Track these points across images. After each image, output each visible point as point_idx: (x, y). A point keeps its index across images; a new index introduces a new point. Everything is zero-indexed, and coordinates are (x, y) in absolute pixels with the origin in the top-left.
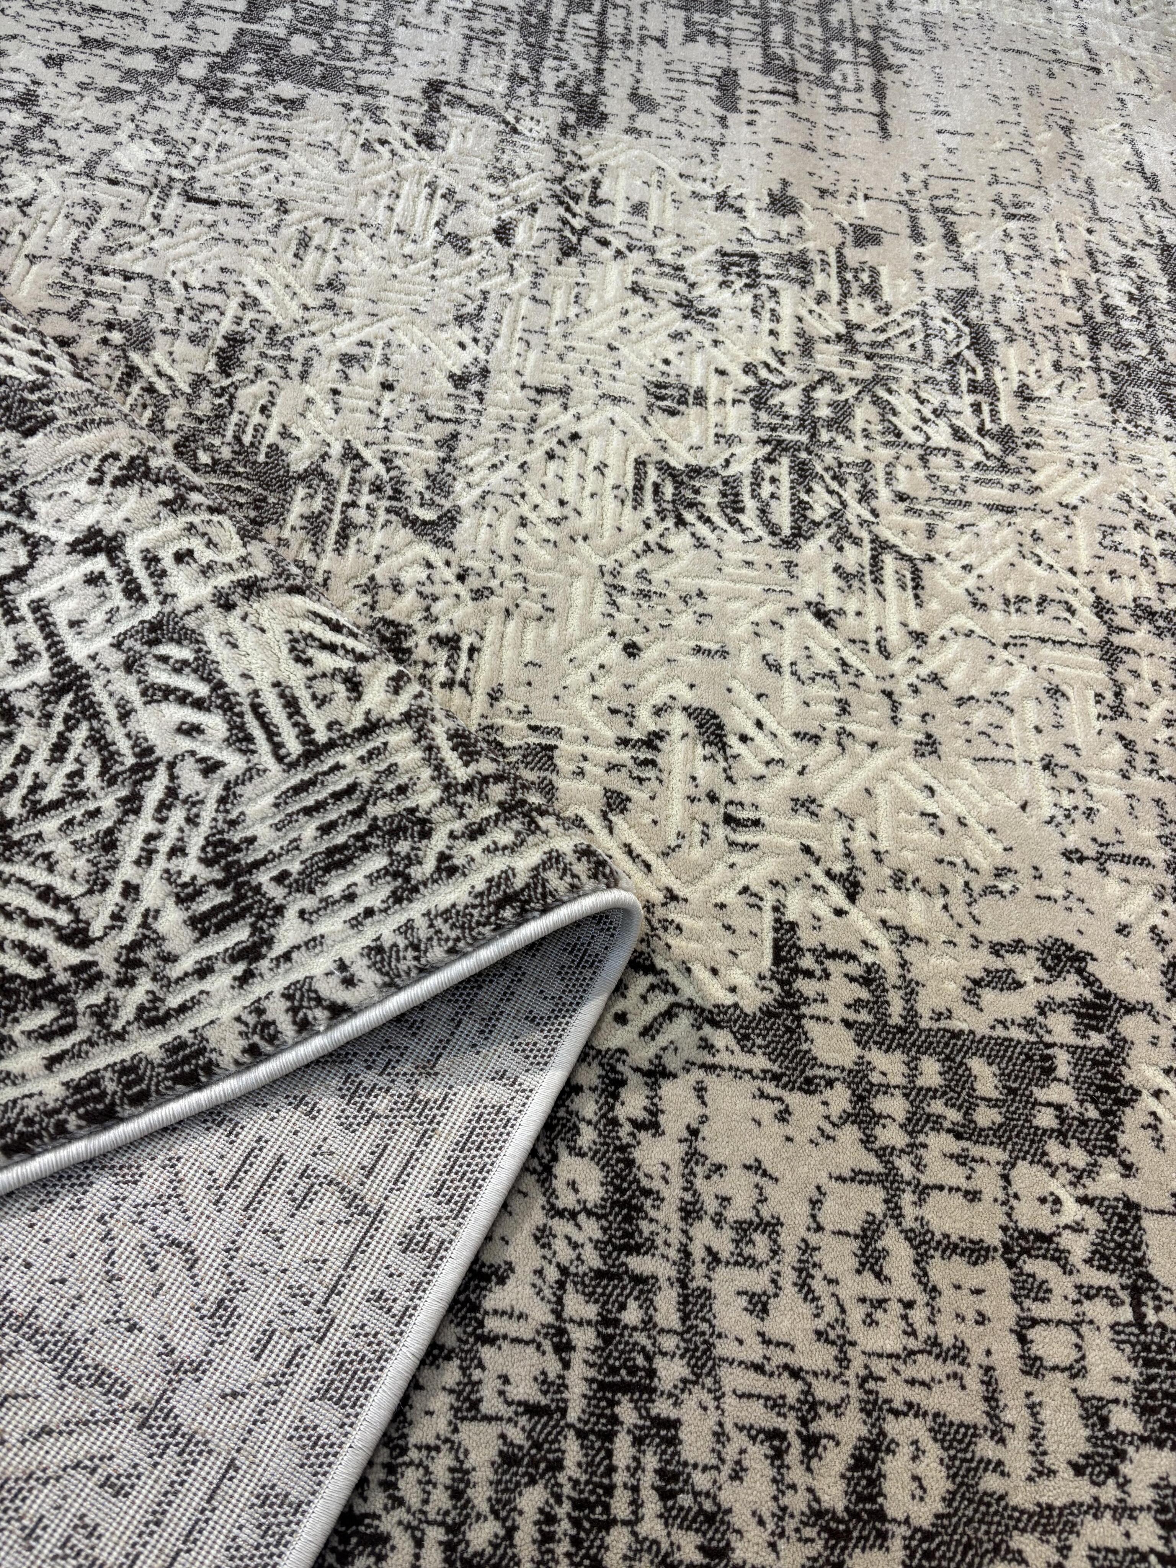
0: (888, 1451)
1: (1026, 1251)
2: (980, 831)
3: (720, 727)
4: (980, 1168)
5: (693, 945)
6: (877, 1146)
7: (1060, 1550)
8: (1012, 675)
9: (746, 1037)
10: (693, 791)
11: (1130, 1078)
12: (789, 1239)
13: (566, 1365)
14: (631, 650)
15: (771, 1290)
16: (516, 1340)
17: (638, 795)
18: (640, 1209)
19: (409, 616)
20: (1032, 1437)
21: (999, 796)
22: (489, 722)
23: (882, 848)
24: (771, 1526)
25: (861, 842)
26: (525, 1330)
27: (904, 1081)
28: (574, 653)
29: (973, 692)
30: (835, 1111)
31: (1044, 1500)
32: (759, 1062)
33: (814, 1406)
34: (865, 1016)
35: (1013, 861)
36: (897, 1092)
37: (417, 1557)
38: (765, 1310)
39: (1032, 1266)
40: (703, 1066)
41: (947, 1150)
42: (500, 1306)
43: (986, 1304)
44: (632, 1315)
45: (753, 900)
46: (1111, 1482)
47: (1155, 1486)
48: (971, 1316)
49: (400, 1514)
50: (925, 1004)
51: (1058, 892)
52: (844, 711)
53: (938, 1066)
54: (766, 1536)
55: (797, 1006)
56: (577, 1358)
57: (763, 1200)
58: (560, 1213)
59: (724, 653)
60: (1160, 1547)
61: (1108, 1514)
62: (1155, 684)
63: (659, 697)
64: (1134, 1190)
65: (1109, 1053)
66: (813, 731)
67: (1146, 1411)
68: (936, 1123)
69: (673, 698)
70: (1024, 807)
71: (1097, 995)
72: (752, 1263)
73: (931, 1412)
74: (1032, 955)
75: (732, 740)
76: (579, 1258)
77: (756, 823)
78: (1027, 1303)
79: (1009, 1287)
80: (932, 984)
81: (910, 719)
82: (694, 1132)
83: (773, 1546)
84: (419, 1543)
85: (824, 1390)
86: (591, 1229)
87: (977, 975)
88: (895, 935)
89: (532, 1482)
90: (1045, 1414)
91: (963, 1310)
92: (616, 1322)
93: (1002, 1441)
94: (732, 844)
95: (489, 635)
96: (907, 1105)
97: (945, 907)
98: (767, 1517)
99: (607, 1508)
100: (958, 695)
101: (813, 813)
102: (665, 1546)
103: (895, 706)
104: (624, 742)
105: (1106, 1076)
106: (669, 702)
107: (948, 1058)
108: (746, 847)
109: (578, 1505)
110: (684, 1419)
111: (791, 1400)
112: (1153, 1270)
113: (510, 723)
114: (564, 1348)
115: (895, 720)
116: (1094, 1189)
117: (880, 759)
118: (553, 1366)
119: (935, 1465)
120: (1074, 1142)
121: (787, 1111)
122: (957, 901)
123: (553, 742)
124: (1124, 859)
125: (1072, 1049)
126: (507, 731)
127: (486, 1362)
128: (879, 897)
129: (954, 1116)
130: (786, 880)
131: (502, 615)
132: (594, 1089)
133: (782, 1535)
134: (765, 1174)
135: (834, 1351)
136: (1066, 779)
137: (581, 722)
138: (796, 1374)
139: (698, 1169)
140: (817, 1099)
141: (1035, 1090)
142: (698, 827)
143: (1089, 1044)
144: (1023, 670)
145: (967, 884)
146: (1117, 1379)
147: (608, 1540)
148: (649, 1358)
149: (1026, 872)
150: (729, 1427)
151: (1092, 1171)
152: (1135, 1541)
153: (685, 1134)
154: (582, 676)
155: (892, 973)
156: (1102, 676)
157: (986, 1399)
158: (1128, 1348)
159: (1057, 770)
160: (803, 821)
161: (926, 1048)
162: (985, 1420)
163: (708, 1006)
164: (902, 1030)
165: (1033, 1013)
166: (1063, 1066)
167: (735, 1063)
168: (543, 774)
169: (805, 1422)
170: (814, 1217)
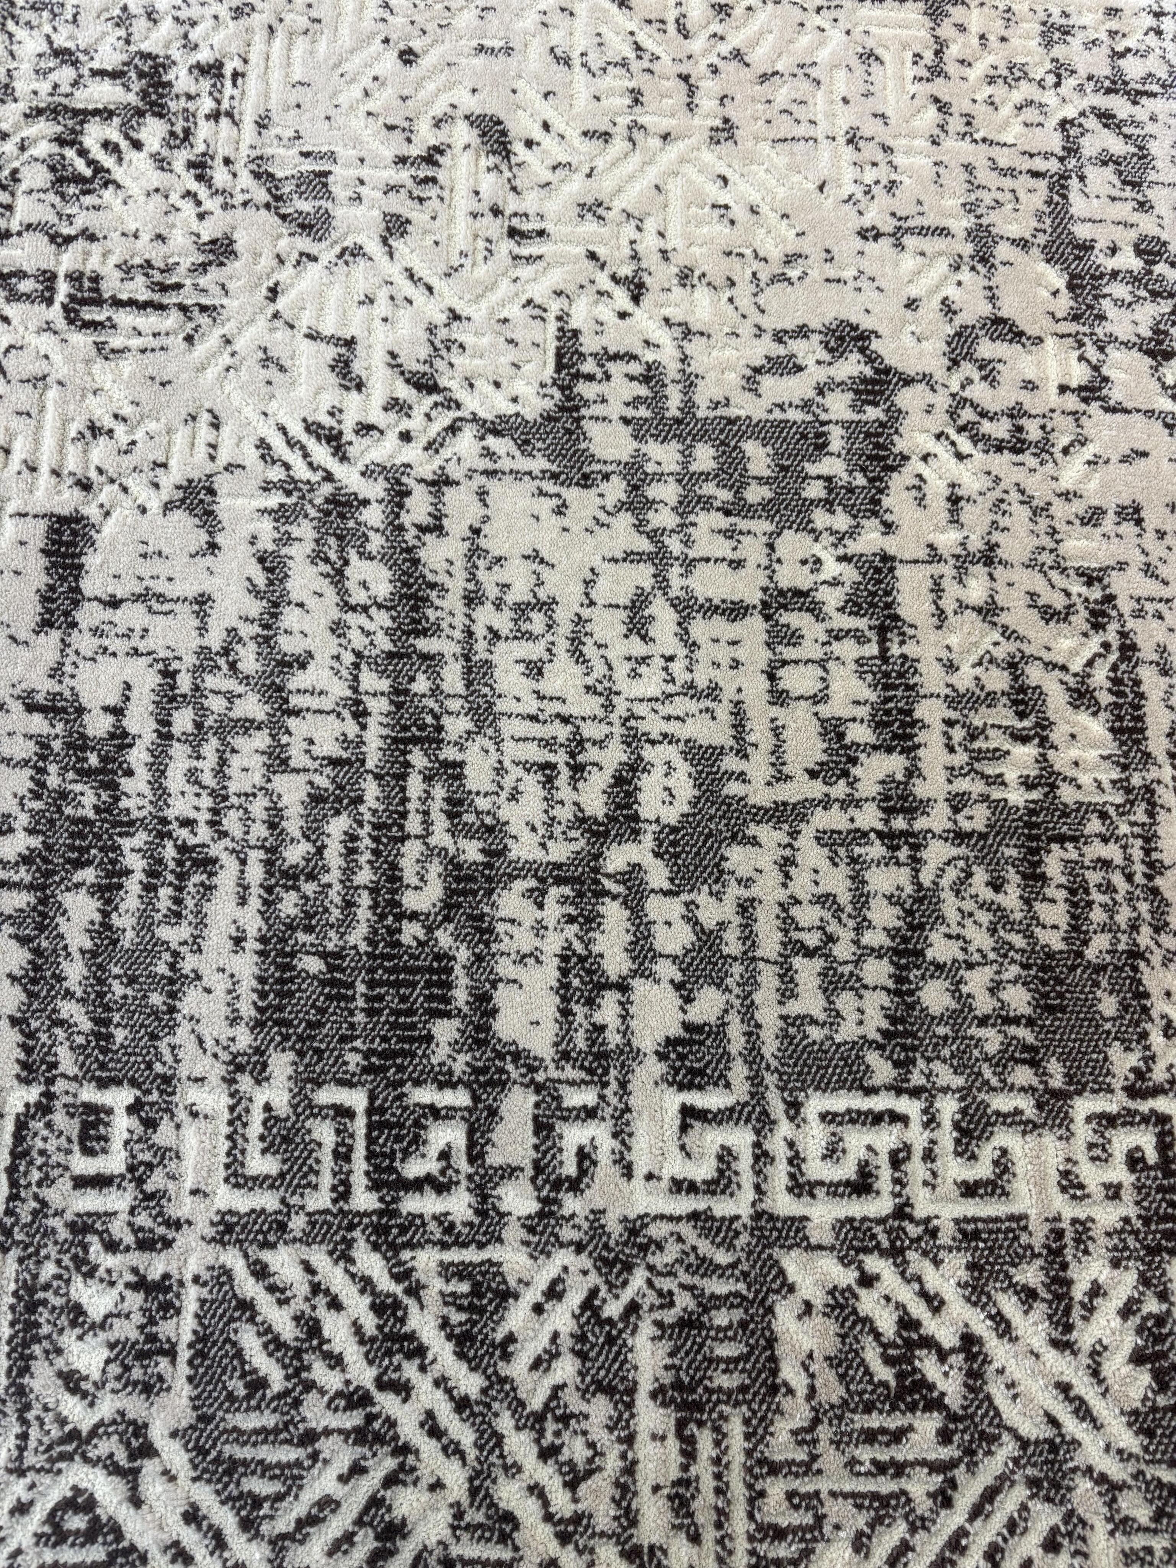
0: (644, 770)
1: (785, 607)
2: (773, 218)
3: (504, 133)
4: (746, 540)
5: (477, 361)
6: (648, 528)
7: (790, 834)
8: (822, 44)
9: (527, 442)
10: (476, 207)
11: (901, 445)
12: (563, 615)
13: (364, 727)
14: (408, 57)
15: (546, 657)
16: (320, 712)
17: (418, 216)
18: (426, 599)
19: (167, 46)
20: (773, 753)
21: (797, 178)
22: (258, 153)
23: (669, 247)
24: (541, 831)
25: (649, 243)
26: (327, 704)
27: (677, 468)
28: (346, 67)
29: (779, 67)
30: (610, 502)
31: (780, 799)
32: (539, 464)
33: (581, 743)
34: (643, 412)
35: (804, 246)
36: (671, 479)
37: (242, 872)
38: (540, 673)
39: (785, 618)
40: (486, 473)
41: (715, 527)
42: (302, 687)
43: (740, 653)
44: (421, 685)
45: (537, 312)
46: (842, 782)
47: (882, 782)
48: (726, 662)
49: (226, 842)
50: (702, 397)
51: (848, 274)
52: (636, 101)
53: (712, 452)
54: (538, 839)
55: (577, 409)
56: (372, 722)
57: (540, 584)
58: (353, 609)
59: (508, 50)
60: (880, 826)
61: (836, 806)
62: (982, 37)
63: (440, 108)
64: (891, 545)
65: (882, 425)
66: (603, 128)
67: (878, 725)
68: (706, 503)
69: (454, 106)
70: (821, 188)
71: (877, 371)
72: (530, 636)
73: (683, 738)
74: (816, 338)
75: (518, 147)
76: (371, 643)
77: (541, 233)
78: (779, 649)
79: (765, 636)
80: (711, 376)
81: (707, 103)
82: (477, 532)
83: (543, 846)
84: (243, 862)
85: (589, 730)
86: (383, 619)
87: (758, 363)
88: (677, 332)
89: (338, 813)
90: (786, 735)
91: (719, 658)
92: (406, 692)
93: (746, 756)
94: (516, 258)
95: (253, 58)
96: (680, 490)
97: (731, 300)
98: (538, 825)
99: (401, 827)
100: (760, 72)
101: (600, 218)
102: (452, 851)
103: (692, 91)
104: (402, 160)
105: (877, 446)
106: (449, 110)
107: (723, 443)
108: (529, 259)
109: (376, 827)
110: (468, 760)
111: (562, 739)
112: (901, 612)
113: (281, 151)
114: (360, 714)
115: (690, 107)
116: (853, 547)
117: (674, 150)
118: (351, 728)
119: (684, 778)
120: (839, 509)
121: (564, 505)
122: (744, 293)
123: (326, 168)
124: (923, 231)
125: (846, 425)
126: (277, 160)
127: (292, 729)
128: (664, 296)
129: (725, 495)
130: (570, 289)
131: (265, 32)
132: (380, 502)
133: (551, 837)
134: (542, 561)
135: (602, 700)
136: (871, 151)
137: (356, 142)
138: (566, 720)
139: (481, 563)
140: (594, 491)
141: (806, 465)
142: (481, 244)
143: (864, 418)
144: (836, 36)
145: (754, 274)
146: (857, 703)
147: (403, 850)
148: (437, 717)
149: (816, 256)
150: (507, 763)
151: (853, 533)
152: (857, 824)
153: (469, 534)
154: (356, 92)
155: (672, 368)
156: (924, 34)
157: (734, 726)
158: (869, 677)
159: (861, 144)
160: (590, 226)
161: (702, 435)
162: (732, 742)
163: (489, 417)
164: (678, 421)
165: (811, 394)
166: (837, 440)
167: (515, 467)
168: (317, 203)
169: (572, 755)
170: (587, 595)
